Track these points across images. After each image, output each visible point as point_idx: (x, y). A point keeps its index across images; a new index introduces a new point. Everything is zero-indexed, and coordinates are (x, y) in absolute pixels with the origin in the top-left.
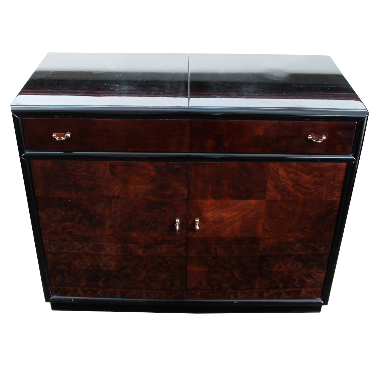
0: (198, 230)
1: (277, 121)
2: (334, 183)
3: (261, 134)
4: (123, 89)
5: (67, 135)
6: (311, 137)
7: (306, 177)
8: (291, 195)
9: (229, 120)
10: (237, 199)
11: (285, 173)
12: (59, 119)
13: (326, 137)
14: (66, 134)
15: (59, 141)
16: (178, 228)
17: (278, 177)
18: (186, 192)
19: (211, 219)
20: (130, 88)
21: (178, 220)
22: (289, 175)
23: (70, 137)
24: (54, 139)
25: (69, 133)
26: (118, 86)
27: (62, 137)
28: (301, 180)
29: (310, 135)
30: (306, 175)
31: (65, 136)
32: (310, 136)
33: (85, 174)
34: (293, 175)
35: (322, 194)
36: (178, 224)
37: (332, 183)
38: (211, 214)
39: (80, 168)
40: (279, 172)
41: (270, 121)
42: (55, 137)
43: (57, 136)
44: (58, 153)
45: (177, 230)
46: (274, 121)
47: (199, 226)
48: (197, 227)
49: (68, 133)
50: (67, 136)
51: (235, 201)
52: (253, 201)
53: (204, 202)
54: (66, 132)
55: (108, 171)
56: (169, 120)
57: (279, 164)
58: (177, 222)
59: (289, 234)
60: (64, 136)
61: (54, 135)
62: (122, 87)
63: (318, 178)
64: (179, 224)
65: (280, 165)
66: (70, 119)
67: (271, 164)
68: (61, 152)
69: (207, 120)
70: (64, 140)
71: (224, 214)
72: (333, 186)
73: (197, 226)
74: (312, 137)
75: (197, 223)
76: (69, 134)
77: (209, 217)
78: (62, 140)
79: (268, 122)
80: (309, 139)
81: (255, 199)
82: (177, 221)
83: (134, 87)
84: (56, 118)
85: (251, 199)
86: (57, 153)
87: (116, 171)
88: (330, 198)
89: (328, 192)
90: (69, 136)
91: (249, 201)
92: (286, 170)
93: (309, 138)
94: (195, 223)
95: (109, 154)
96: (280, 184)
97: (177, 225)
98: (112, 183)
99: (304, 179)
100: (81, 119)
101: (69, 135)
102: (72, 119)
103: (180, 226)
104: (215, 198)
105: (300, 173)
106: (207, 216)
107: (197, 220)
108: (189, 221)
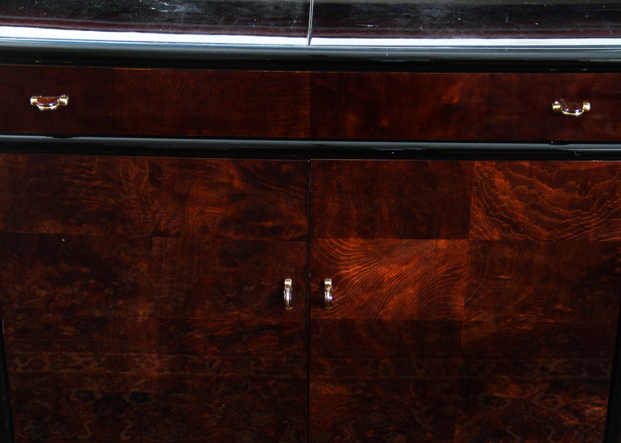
0: (330, 303)
1: (488, 74)
2: (613, 205)
3: (456, 100)
4: (176, 10)
5: (62, 100)
6: (559, 107)
7: (553, 192)
8: (522, 230)
9: (389, 72)
10: (408, 237)
11: (508, 183)
12: (44, 66)
13: (591, 106)
14: (59, 98)
15: (45, 111)
16: (288, 297)
17: (493, 190)
18: (303, 222)
19: (356, 279)
20: (192, 9)
21: (289, 281)
22: (517, 187)
23: (67, 105)
24: (35, 107)
25: (64, 96)
26: (166, 4)
27: (51, 104)
28: (542, 197)
29: (556, 103)
30: (551, 187)
31: (57, 103)
32: (557, 105)
33: (99, 183)
34: (524, 187)
35: (589, 229)
36: (288, 290)
37: (608, 203)
38: (357, 270)
39: (87, 171)
40: (494, 181)
41: (473, 74)
42: (36, 103)
43: (40, 101)
44: (42, 139)
45: (286, 301)
46: (481, 74)
47: (332, 294)
48: (328, 296)
49: (62, 96)
50: (61, 103)
51: (405, 241)
52: (442, 243)
53: (342, 244)
54: (59, 95)
55: (146, 178)
56: (269, 72)
57: (494, 163)
58: (287, 286)
59: (521, 315)
60: (54, 102)
61: (33, 100)
62: (176, 8)
63: (577, 194)
64: (290, 290)
65: (495, 166)
66: (68, 66)
67: (477, 164)
68: (46, 136)
69: (345, 72)
70: (54, 109)
71: (383, 270)
72: (612, 211)
73: (328, 294)
74: (562, 105)
75: (329, 289)
76: (66, 98)
77: (353, 277)
78: (50, 110)
79: (468, 75)
80: (556, 109)
81: (447, 238)
82: (286, 283)
83: (198, 7)
84: (38, 63)
85: (438, 239)
86: (39, 139)
87: (162, 178)
88: (607, 238)
89: (600, 224)
90: (65, 103)
91: (434, 242)
92: (508, 178)
93: (554, 107)
94: (323, 287)
95: (148, 142)
96: (497, 207)
97: (286, 293)
98: (153, 202)
99: (548, 195)
100: (91, 67)
101: (65, 101)
102: (73, 67)
103: (293, 294)
104: (364, 234)
105: (539, 182)
106: (348, 274)
107: (328, 282)
108: (312, 285)
